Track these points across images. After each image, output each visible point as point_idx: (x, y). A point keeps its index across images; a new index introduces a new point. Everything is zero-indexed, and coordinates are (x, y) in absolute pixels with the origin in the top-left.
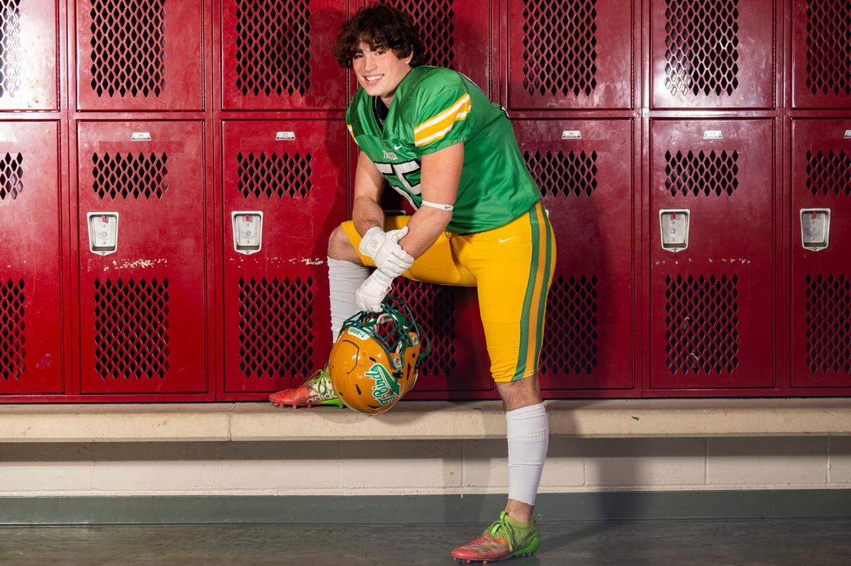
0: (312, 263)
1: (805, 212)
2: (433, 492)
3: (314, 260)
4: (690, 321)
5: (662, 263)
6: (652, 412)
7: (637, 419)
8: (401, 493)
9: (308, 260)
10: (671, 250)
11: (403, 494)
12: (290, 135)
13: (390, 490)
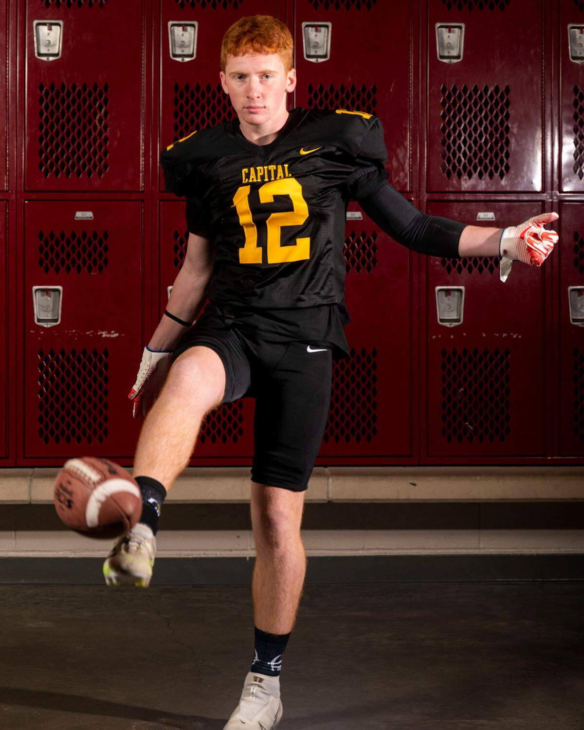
0: (108, 336)
1: (573, 290)
2: (220, 554)
3: (110, 333)
4: (465, 392)
5: (438, 337)
6: (430, 479)
7: (414, 485)
8: (189, 555)
9: (104, 333)
10: (447, 324)
11: (191, 557)
12: (89, 215)
13: (179, 553)
